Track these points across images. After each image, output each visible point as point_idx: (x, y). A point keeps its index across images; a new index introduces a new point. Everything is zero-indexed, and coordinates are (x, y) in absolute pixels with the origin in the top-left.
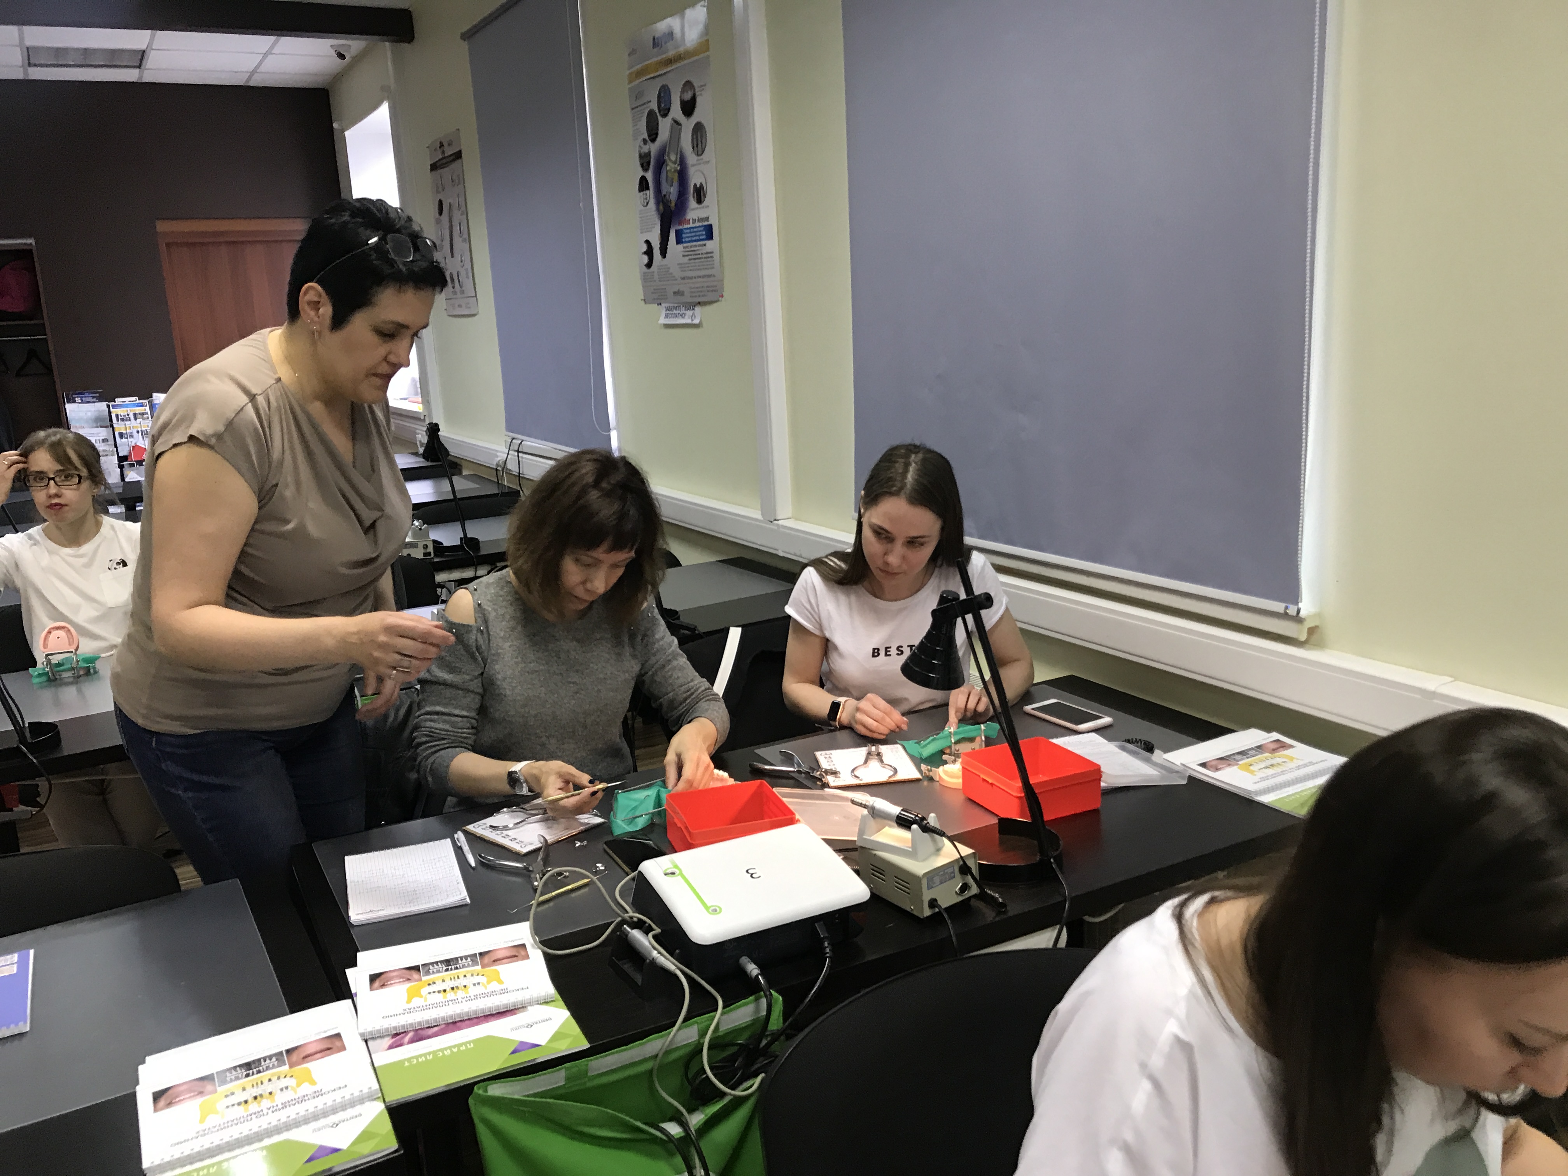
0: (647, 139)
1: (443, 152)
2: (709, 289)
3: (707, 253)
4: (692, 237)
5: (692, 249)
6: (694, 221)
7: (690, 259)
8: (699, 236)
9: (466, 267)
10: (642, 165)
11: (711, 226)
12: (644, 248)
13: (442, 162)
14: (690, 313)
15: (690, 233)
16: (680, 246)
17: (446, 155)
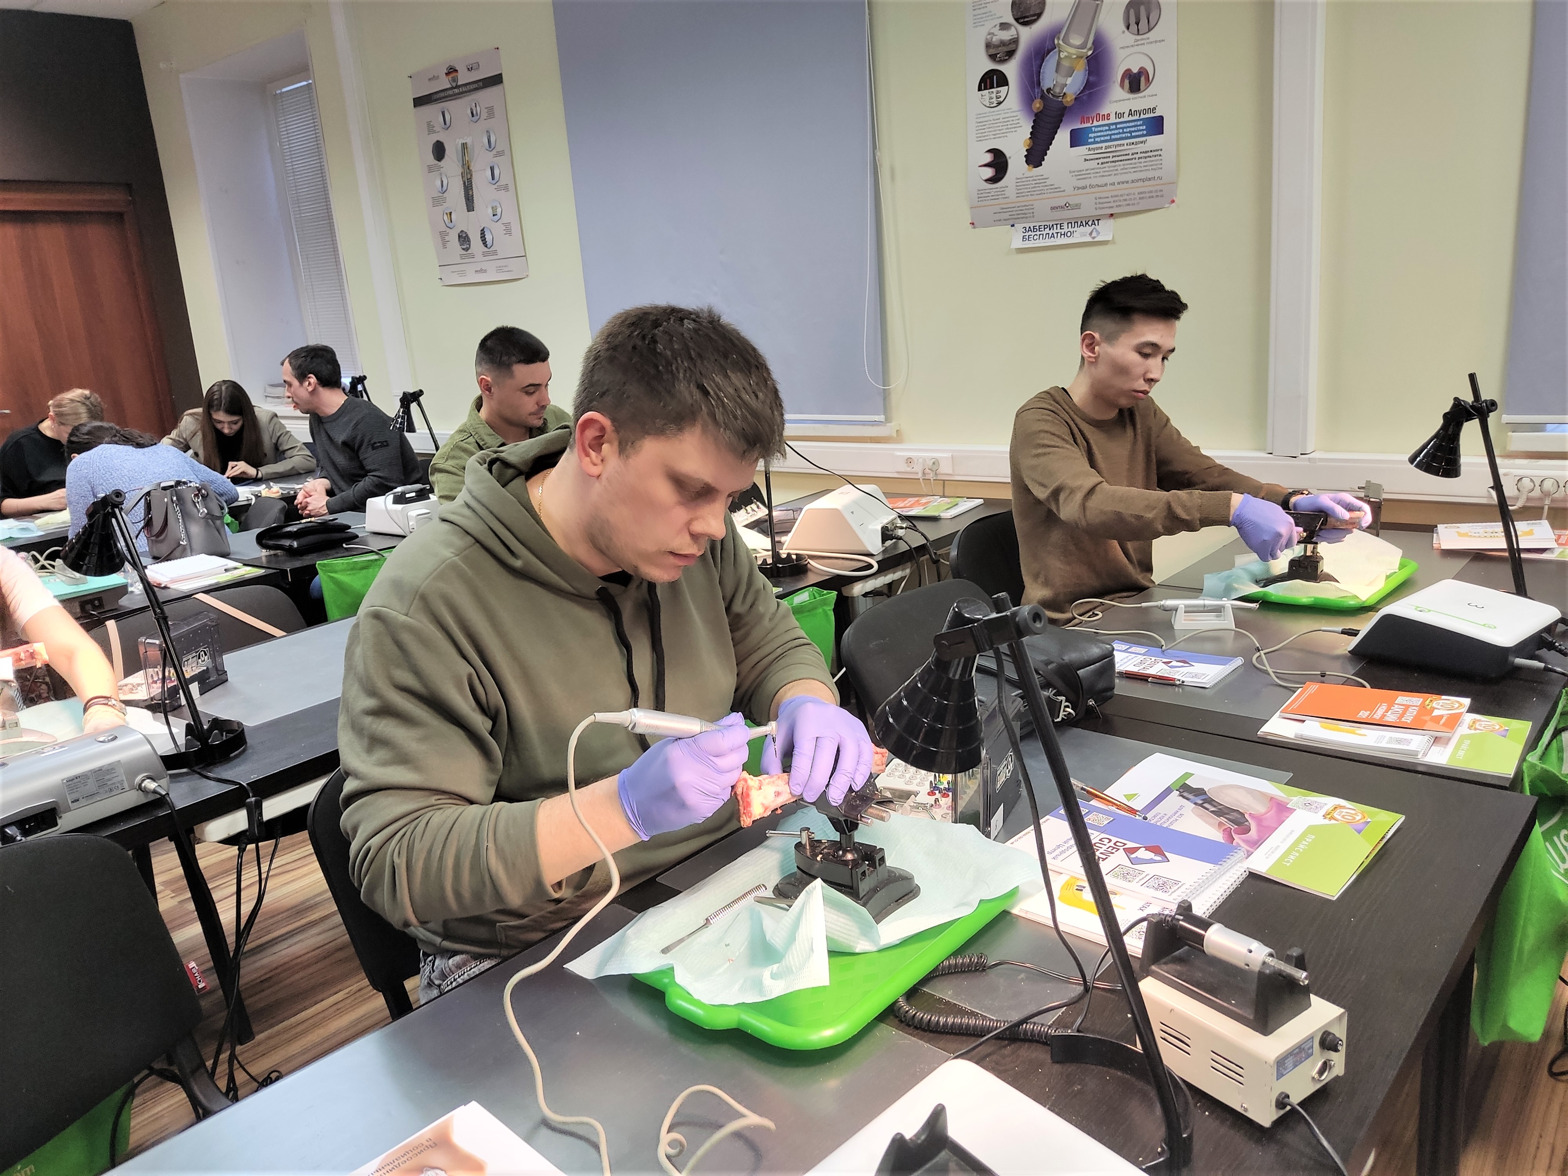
0: (1010, 19)
1: (455, 80)
2: (1141, 196)
3: (1146, 152)
4: (1111, 135)
5: (1113, 149)
6: (1119, 115)
7: (1102, 163)
8: (1130, 132)
9: (505, 220)
10: (993, 57)
11: (1161, 119)
12: (989, 158)
13: (450, 92)
14: (1088, 229)
15: (1110, 130)
16: (1082, 150)
17: (460, 83)
